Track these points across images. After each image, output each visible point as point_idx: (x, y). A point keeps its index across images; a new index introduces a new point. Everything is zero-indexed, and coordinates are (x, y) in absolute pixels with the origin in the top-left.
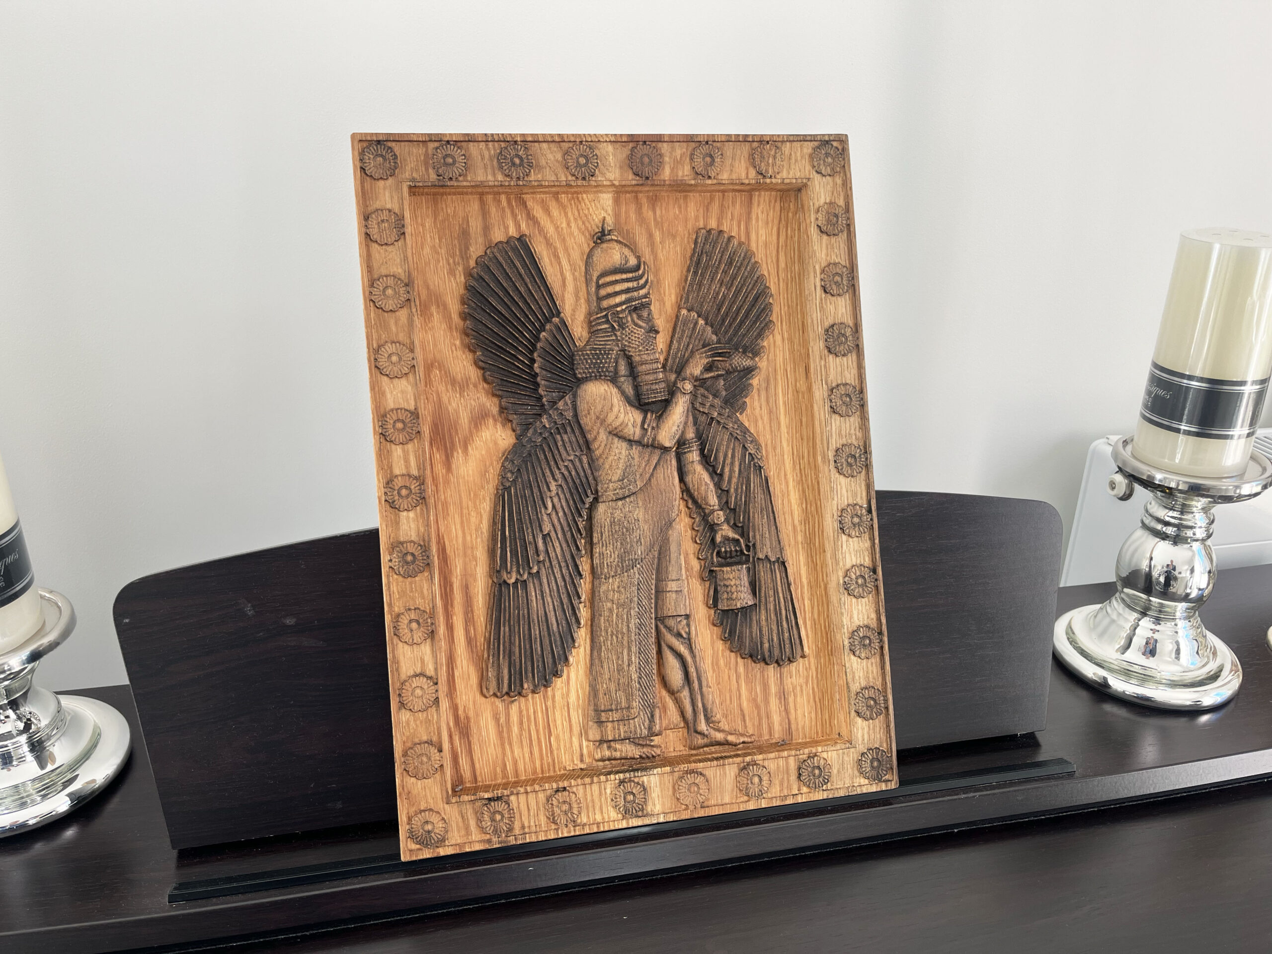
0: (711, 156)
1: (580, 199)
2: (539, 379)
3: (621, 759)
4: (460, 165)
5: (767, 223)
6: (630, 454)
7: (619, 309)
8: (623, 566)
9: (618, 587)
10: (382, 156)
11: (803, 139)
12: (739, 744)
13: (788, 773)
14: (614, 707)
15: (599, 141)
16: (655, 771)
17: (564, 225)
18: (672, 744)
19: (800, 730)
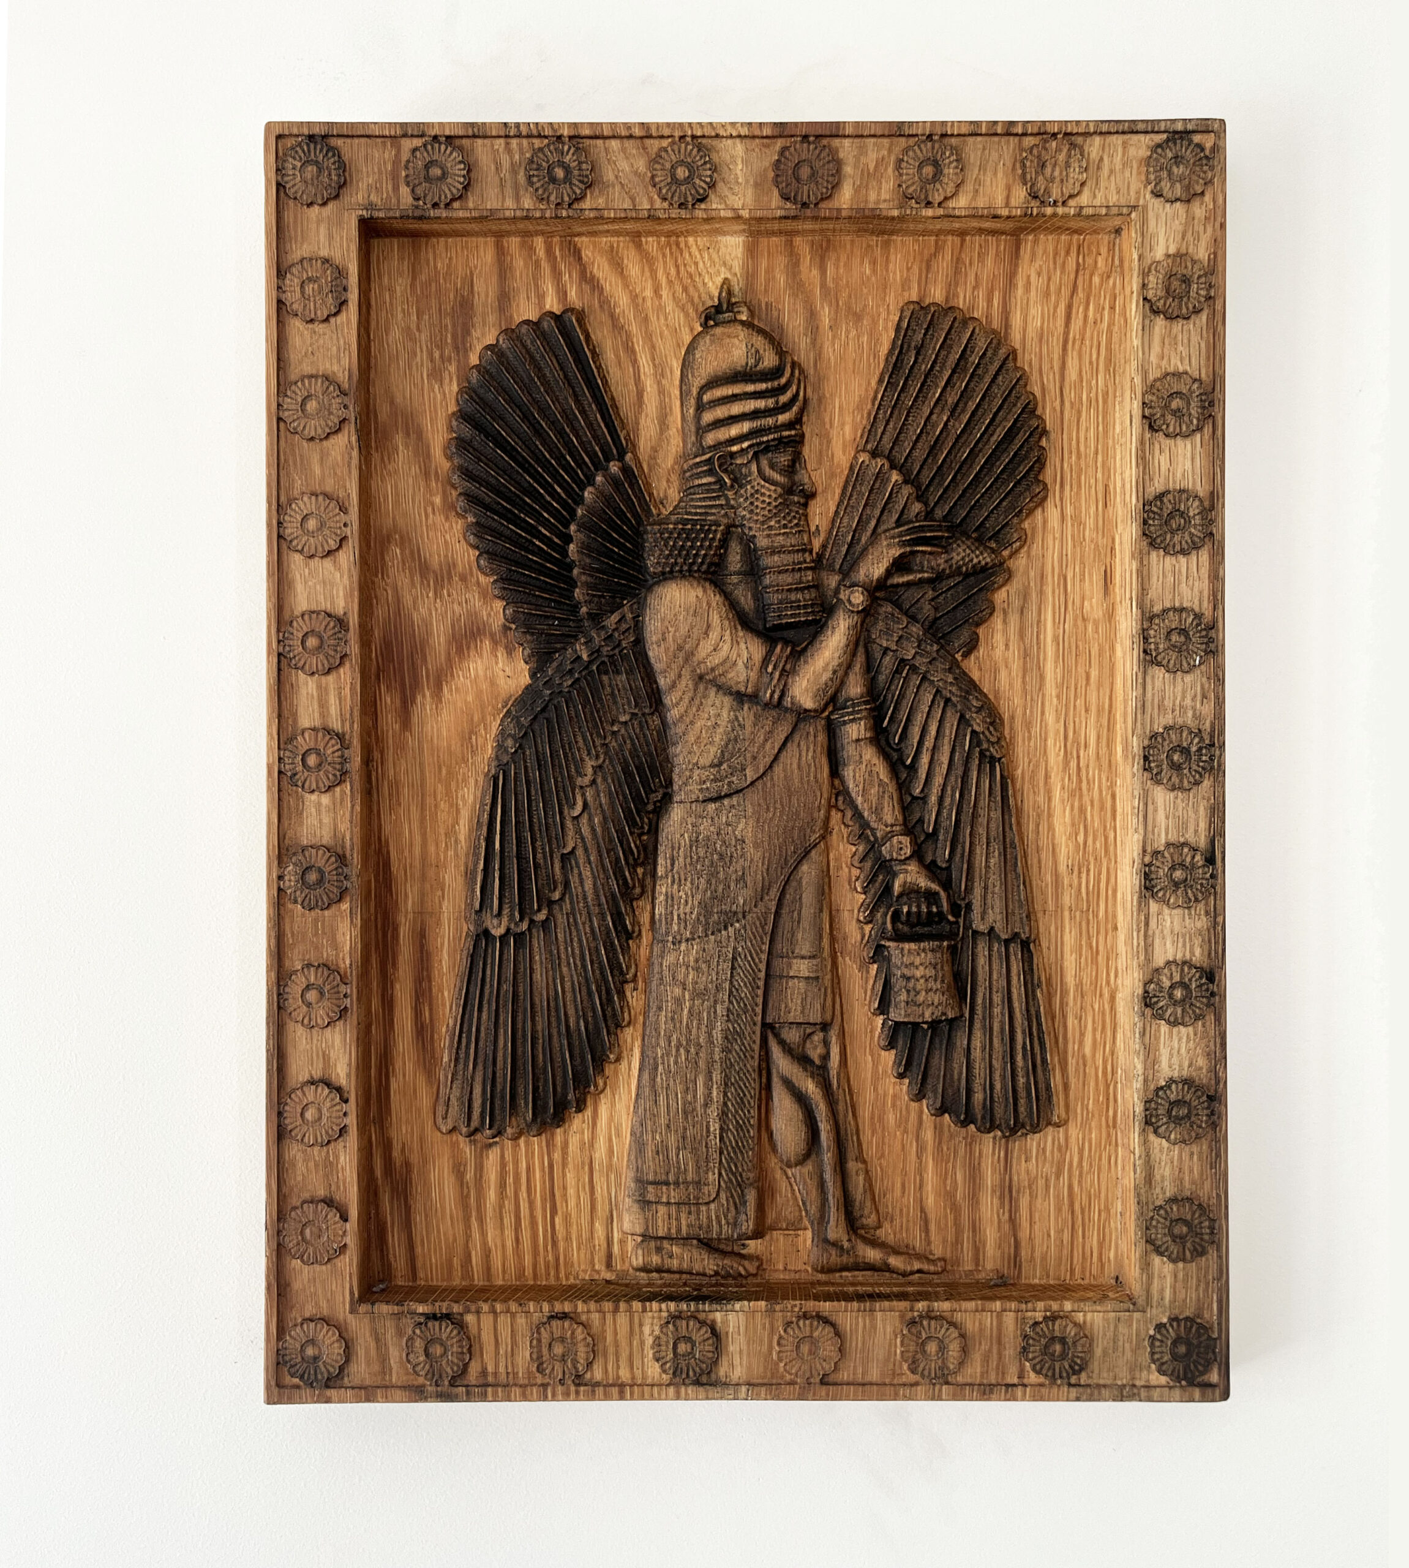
0: (936, 164)
1: (682, 245)
2: (575, 571)
3: (681, 1272)
4: (456, 182)
5: (1047, 294)
6: (737, 718)
7: (735, 448)
8: (707, 923)
9: (697, 961)
10: (317, 163)
11: (1131, 128)
12: (912, 1273)
13: (999, 1342)
14: (671, 1178)
15: (717, 136)
16: (738, 1306)
17: (648, 293)
18: (782, 1256)
19: (1038, 1261)
